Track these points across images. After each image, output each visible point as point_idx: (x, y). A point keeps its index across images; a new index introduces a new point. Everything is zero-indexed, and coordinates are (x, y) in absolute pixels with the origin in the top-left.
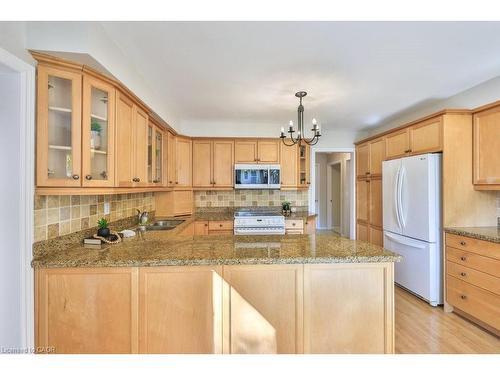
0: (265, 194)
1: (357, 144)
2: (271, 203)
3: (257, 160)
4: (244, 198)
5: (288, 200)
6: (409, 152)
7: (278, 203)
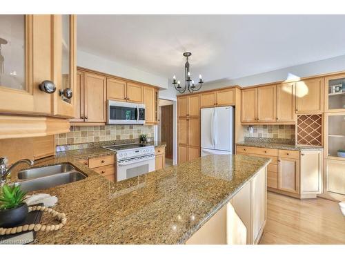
0: (127, 128)
1: (178, 97)
2: (131, 136)
3: (126, 99)
4: (108, 133)
5: (143, 133)
6: (216, 105)
7: (136, 136)
